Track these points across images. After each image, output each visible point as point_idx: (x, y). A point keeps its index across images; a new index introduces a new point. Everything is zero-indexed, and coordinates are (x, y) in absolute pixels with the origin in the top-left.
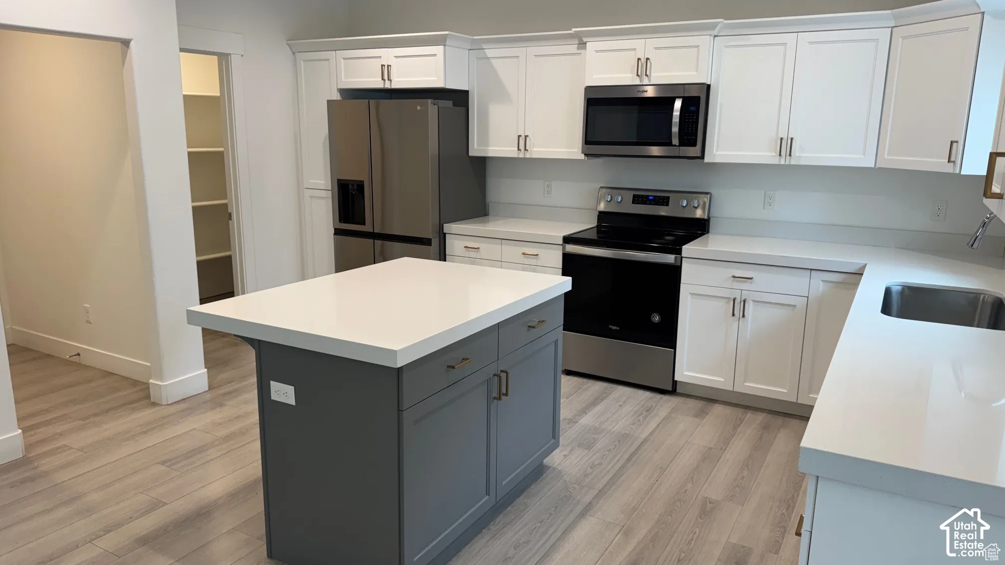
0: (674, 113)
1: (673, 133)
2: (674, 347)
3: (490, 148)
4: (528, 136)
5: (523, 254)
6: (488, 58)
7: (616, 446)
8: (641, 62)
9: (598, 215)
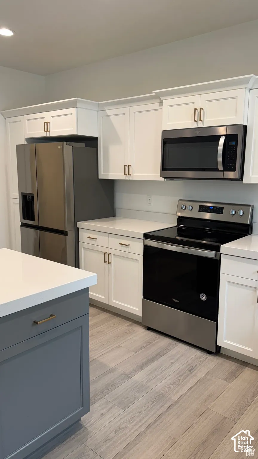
0: (219, 148)
1: (218, 162)
2: (216, 320)
3: (110, 174)
4: (131, 166)
5: (120, 244)
6: (108, 116)
7: (148, 407)
8: (198, 111)
9: (178, 218)
